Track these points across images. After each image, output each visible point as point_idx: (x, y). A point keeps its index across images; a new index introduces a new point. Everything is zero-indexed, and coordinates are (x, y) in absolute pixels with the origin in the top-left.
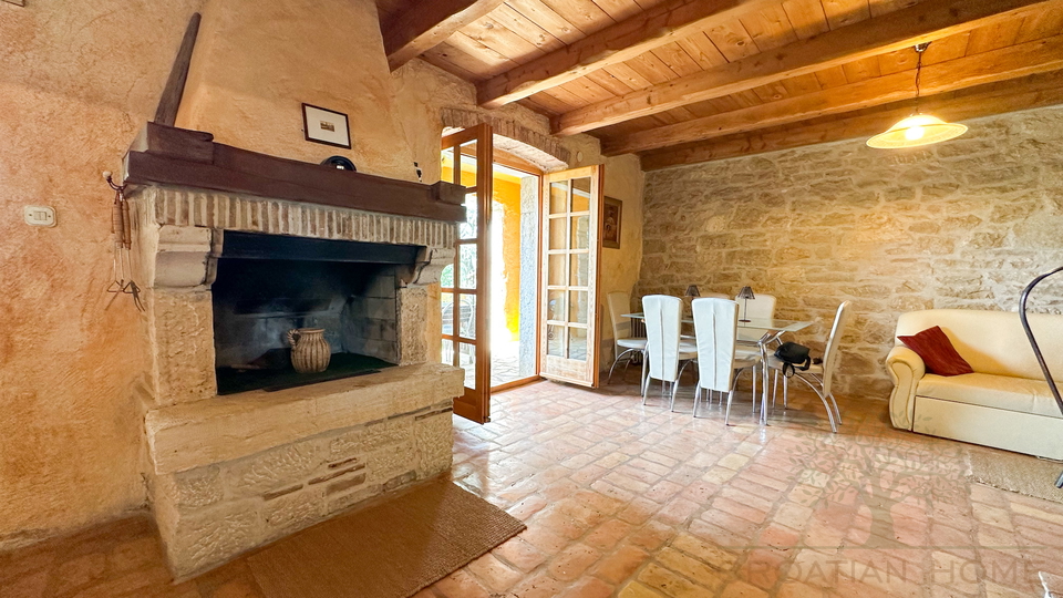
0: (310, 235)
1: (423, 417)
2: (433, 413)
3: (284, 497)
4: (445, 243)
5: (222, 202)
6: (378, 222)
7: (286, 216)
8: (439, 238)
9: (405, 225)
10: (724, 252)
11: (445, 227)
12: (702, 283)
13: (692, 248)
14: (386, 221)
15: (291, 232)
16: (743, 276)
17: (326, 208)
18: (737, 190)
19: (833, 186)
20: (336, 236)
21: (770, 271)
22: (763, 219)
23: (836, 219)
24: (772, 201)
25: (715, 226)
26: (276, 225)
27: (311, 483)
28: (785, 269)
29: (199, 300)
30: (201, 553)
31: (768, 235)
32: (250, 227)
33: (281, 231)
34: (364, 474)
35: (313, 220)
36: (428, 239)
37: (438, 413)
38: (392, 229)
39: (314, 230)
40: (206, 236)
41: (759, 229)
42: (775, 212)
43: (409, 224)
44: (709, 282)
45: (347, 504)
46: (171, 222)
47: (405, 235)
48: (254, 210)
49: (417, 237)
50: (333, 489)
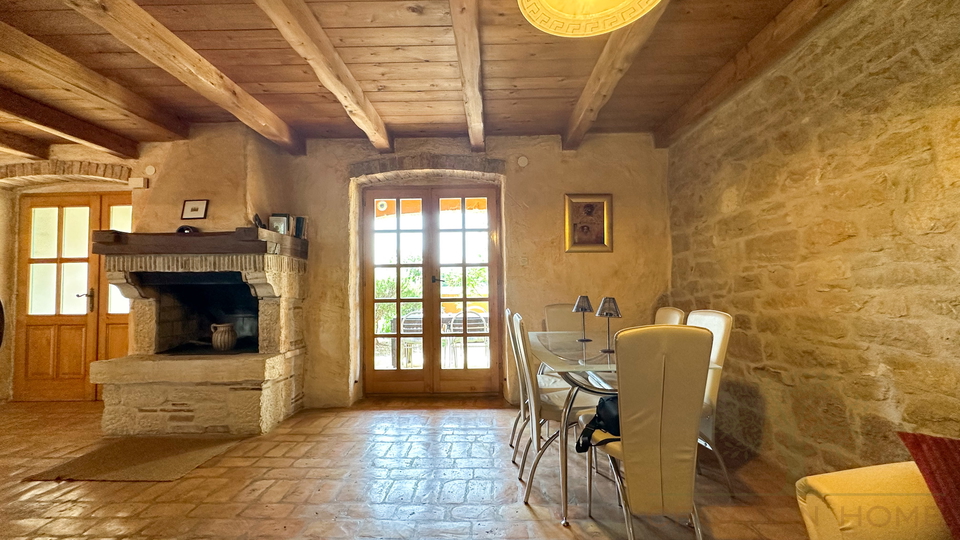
0: (167, 271)
1: (236, 389)
2: (243, 389)
3: (148, 413)
4: (255, 267)
5: (128, 259)
6: (206, 259)
7: (155, 262)
8: (250, 265)
9: (224, 260)
10: (742, 240)
11: (255, 257)
12: (724, 292)
13: (708, 243)
14: (211, 258)
15: (157, 270)
16: (765, 279)
17: (175, 256)
18: (750, 140)
19: (881, 81)
20: (180, 270)
21: (799, 268)
22: (781, 179)
23: (899, 145)
24: (790, 142)
25: (729, 203)
26: (151, 267)
27: (161, 410)
28: (818, 263)
29: (150, 305)
30: (110, 427)
31: (790, 206)
32: (140, 270)
33: (153, 270)
34: (193, 417)
35: (168, 262)
36: (241, 266)
37: (248, 389)
38: (215, 263)
39: (169, 268)
40: (122, 274)
41: (777, 197)
42: (797, 162)
43: (226, 259)
44: (729, 292)
45: (180, 431)
46: (109, 270)
47: (224, 265)
48: (141, 261)
49: (232, 266)
50: (172, 418)
